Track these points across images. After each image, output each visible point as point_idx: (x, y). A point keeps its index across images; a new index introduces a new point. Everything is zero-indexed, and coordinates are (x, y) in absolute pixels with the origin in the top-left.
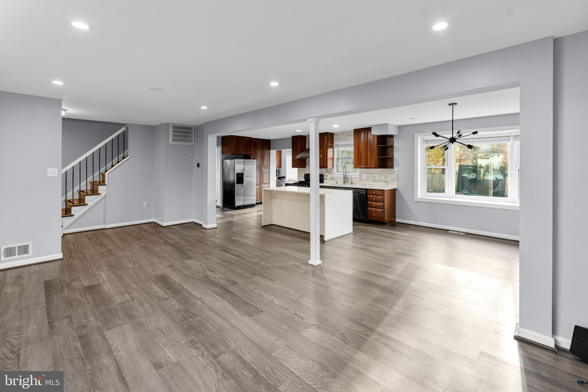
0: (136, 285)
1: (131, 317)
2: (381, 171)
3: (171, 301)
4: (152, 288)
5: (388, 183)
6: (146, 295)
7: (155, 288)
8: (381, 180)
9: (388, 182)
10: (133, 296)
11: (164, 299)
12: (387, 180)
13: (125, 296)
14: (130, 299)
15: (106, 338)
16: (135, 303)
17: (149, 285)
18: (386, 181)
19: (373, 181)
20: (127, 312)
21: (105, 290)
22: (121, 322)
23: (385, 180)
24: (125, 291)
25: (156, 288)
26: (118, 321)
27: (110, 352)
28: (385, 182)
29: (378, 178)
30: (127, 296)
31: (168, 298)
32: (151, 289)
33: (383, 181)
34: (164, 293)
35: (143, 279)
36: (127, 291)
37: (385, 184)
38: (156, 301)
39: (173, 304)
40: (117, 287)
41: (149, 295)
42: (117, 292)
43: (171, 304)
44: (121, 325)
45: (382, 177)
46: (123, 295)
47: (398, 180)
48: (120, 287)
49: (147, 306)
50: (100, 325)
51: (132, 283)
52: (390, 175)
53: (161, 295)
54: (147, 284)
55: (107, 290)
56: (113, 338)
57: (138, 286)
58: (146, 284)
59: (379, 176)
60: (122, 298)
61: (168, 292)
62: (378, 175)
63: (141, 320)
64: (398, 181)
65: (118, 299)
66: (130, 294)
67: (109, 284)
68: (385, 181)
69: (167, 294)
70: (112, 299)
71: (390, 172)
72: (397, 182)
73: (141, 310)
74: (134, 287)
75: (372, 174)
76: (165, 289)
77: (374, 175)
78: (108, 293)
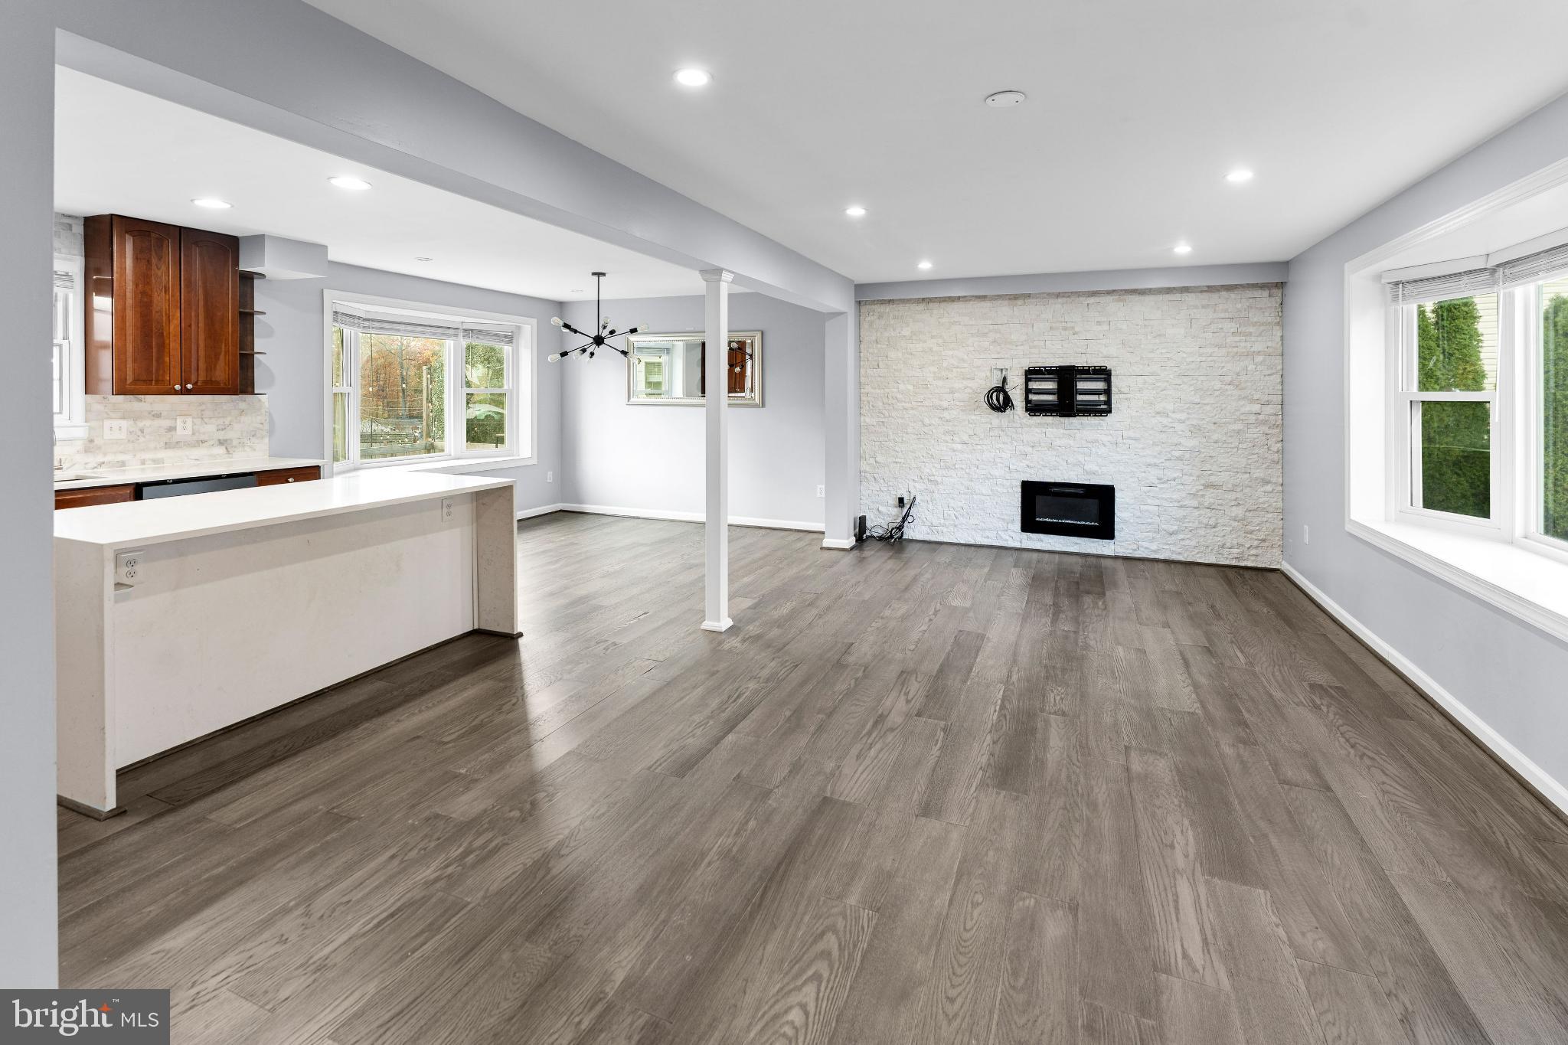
0: (1096, 790)
1: (1148, 714)
2: (201, 404)
3: (1055, 705)
4: (1065, 756)
5: (235, 447)
6: (1093, 743)
7: (1057, 752)
8: (202, 437)
9: (235, 443)
10: (1122, 760)
11: (1064, 714)
12: (230, 435)
13: (1140, 769)
14: (1133, 754)
15: (1201, 704)
16: (1126, 739)
17: (1064, 770)
18: (226, 440)
19: (162, 444)
20: (1153, 728)
21: (1192, 823)
22: (1169, 715)
23: (221, 435)
24: (1135, 785)
25: (1056, 750)
26: (1175, 721)
27: (1196, 686)
28: (221, 443)
29: (189, 432)
30: (1136, 767)
31: (1055, 713)
32: (1068, 755)
33: (211, 443)
34: (1051, 726)
35: (1061, 802)
36: (1130, 780)
37: (221, 450)
38: (1082, 718)
39: (1058, 698)
40: (1154, 815)
41: (1084, 742)
42: (1158, 797)
43: (1062, 699)
44: (1172, 712)
45: (210, 428)
46: (1146, 777)
47: (271, 432)
48: (1145, 809)
49: (1108, 719)
50: (1209, 729)
51: (1101, 807)
52: (243, 418)
53: (1062, 726)
54: (1064, 775)
55: (1186, 822)
56: (1189, 699)
57: (1093, 782)
58: (1069, 778)
59: (194, 424)
60: (1151, 768)
61: (1040, 725)
62: (189, 421)
63: (1133, 701)
64: (270, 436)
65: (1162, 768)
66: (1128, 770)
67: (1176, 845)
68: (219, 440)
69: (1047, 722)
70: (1176, 778)
71: (242, 405)
72: (266, 440)
73: (1122, 717)
74: (1104, 786)
75: (158, 416)
76: (1039, 736)
77: (167, 423)
78: (1183, 805)
